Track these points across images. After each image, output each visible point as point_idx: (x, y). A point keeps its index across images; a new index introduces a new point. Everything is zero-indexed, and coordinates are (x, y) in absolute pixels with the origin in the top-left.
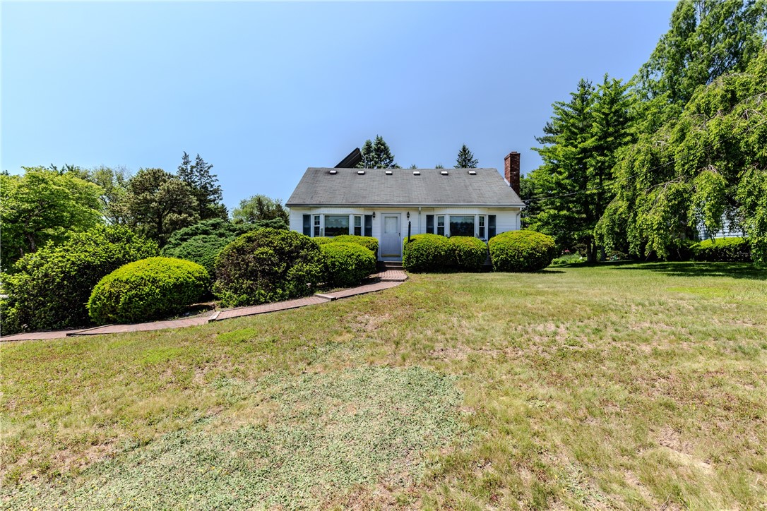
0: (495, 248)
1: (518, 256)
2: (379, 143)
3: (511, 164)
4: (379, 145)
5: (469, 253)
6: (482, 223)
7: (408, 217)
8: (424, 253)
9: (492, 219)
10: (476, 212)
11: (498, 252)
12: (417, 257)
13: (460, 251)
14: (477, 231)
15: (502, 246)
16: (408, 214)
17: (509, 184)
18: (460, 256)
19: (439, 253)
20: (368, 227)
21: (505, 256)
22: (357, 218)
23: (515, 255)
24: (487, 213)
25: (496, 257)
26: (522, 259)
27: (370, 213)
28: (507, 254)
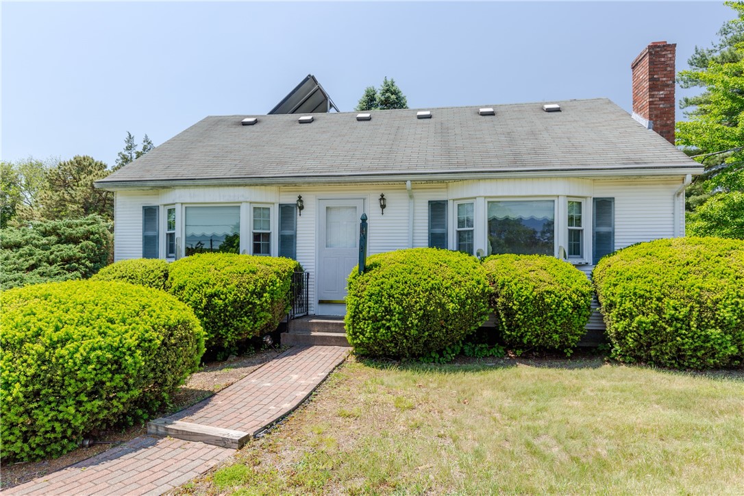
0: (619, 290)
1: (700, 319)
2: (387, 91)
3: (651, 73)
4: (388, 94)
5: (539, 306)
6: (575, 220)
7: (383, 207)
8: (394, 305)
9: (603, 207)
10: (560, 190)
11: (628, 305)
12: (375, 319)
13: (509, 297)
14: (561, 239)
15: (641, 286)
16: (382, 198)
17: (645, 122)
18: (510, 313)
19: (442, 305)
20: (287, 232)
21: (652, 317)
22: (260, 212)
23: (688, 316)
24: (589, 192)
25: (622, 316)
26: (715, 332)
27: (291, 199)
28: (659, 311)
